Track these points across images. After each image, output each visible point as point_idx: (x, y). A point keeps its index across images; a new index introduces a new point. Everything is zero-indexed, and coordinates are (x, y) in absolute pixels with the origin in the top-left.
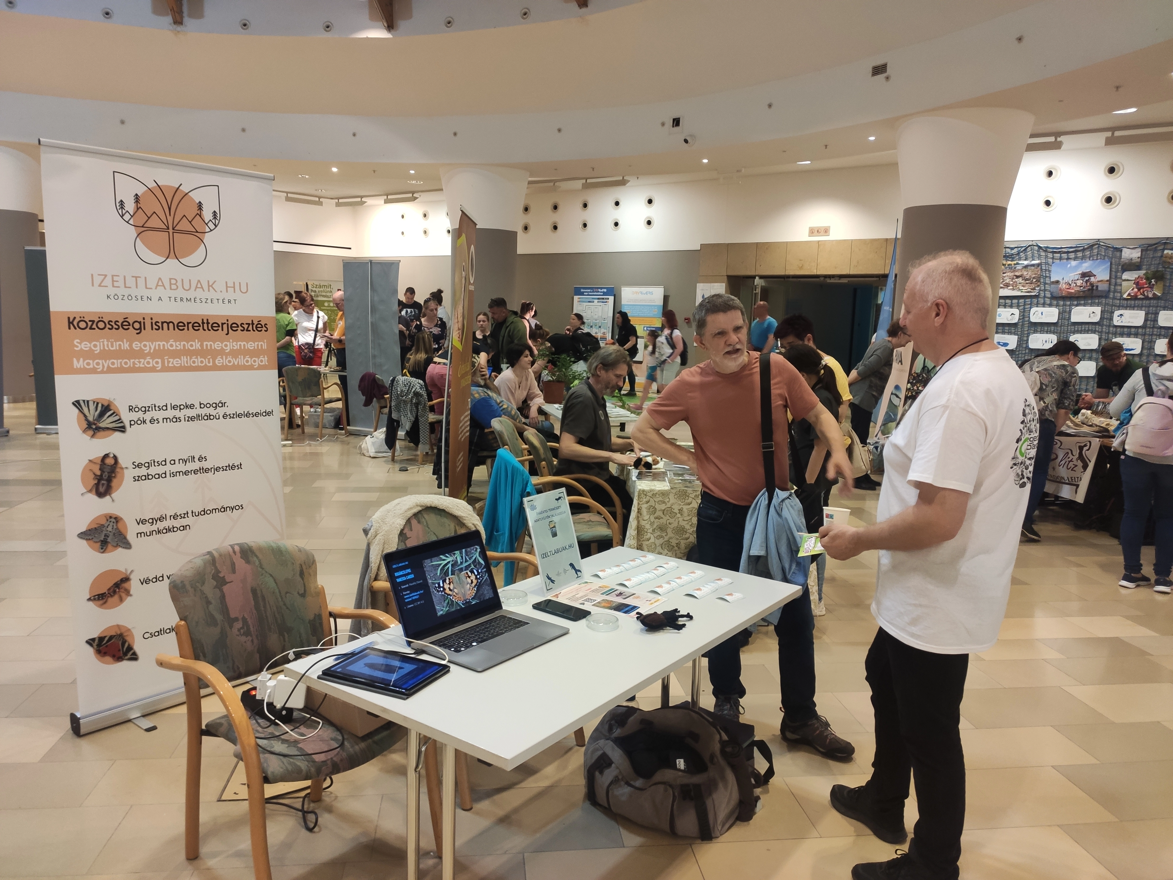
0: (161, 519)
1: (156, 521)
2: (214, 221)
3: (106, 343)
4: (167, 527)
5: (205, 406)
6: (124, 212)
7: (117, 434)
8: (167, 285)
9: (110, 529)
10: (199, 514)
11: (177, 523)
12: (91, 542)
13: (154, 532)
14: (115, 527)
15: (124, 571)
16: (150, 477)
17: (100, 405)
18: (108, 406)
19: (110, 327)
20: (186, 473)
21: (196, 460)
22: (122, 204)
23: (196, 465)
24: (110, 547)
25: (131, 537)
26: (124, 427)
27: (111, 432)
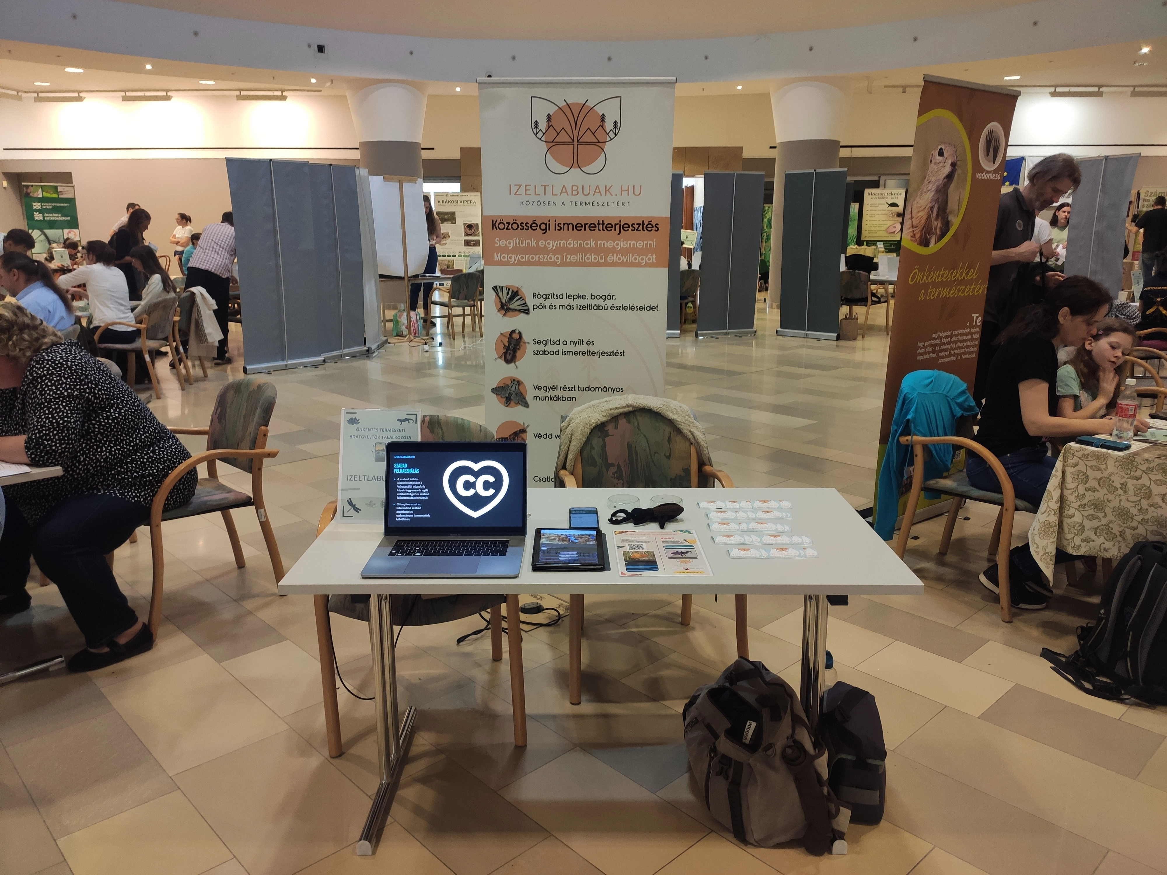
0: (553, 388)
1: (549, 390)
2: (614, 130)
3: (517, 241)
4: (557, 396)
5: (596, 297)
6: (538, 130)
7: (523, 315)
8: (570, 192)
9: (513, 389)
10: (584, 389)
11: (566, 394)
12: (499, 396)
13: (547, 398)
14: (517, 388)
15: (522, 424)
16: (547, 353)
17: (510, 291)
18: (517, 291)
19: (522, 228)
20: (575, 353)
21: (585, 343)
22: (536, 124)
23: (584, 348)
24: (512, 403)
25: (529, 398)
26: (528, 310)
27: (517, 313)
